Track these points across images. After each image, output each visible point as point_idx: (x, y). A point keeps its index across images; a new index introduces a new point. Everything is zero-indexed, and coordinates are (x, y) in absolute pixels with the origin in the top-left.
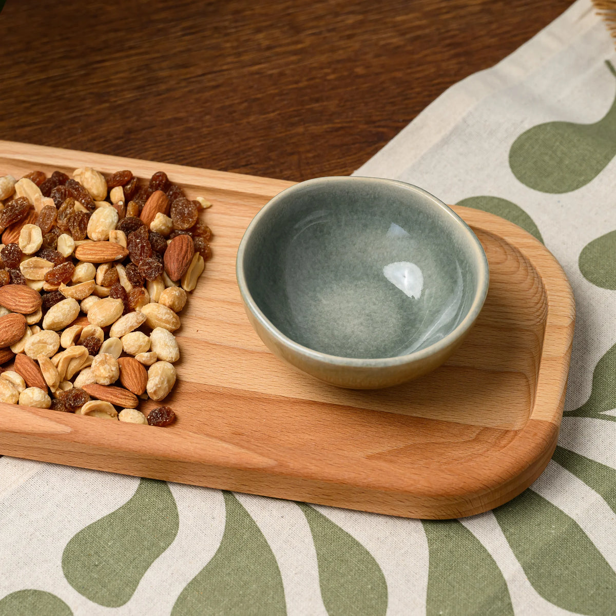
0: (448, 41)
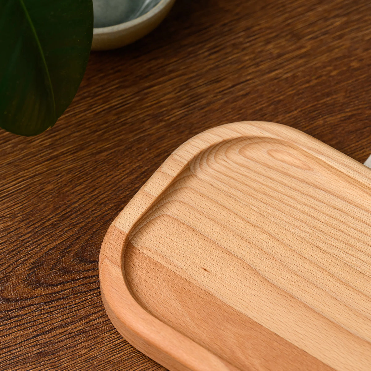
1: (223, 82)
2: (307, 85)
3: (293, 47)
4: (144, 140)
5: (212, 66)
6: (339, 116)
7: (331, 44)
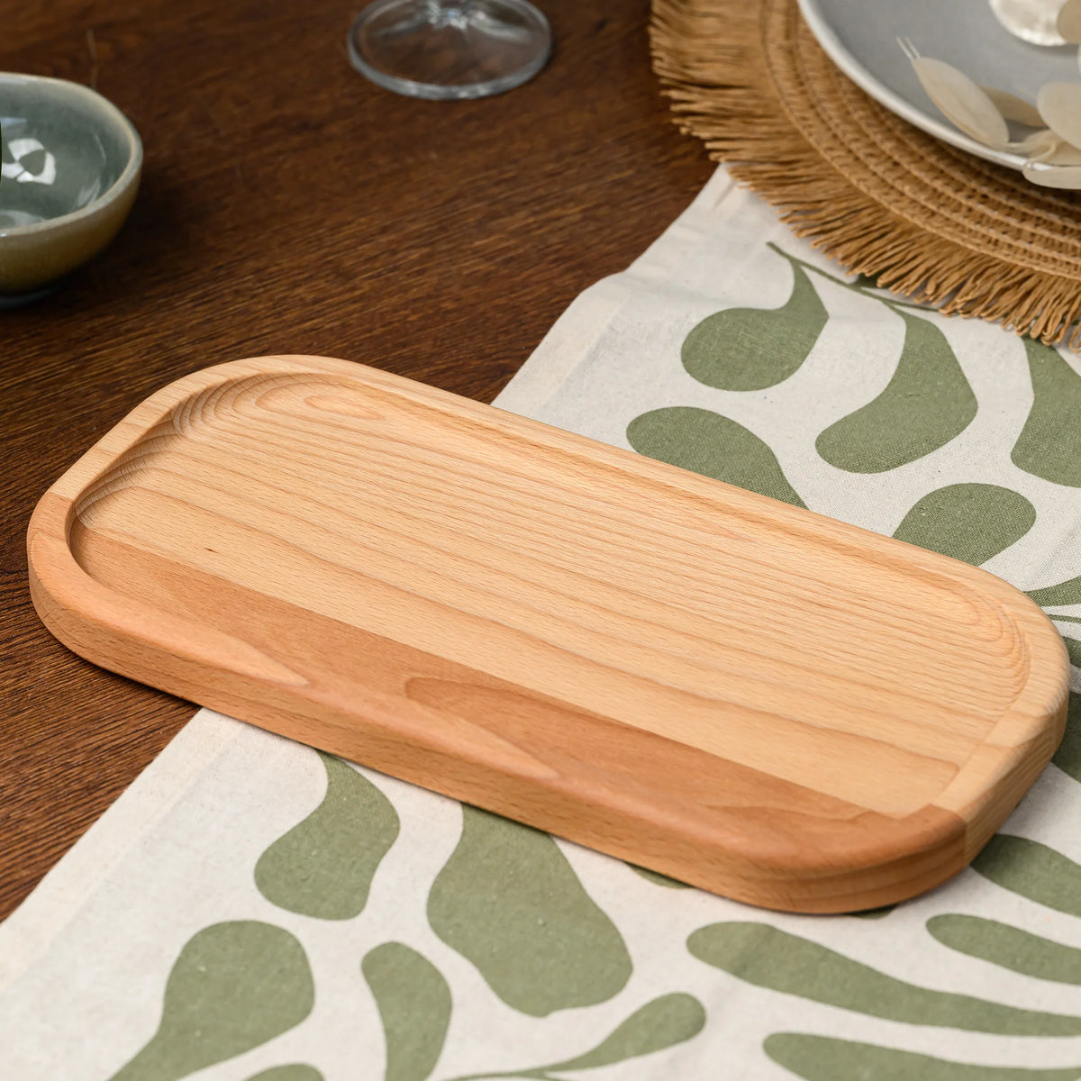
0: (552, 257)
1: (221, 340)
2: (368, 335)
3: (340, 289)
4: (91, 418)
5: (201, 320)
6: (426, 370)
7: (405, 283)
